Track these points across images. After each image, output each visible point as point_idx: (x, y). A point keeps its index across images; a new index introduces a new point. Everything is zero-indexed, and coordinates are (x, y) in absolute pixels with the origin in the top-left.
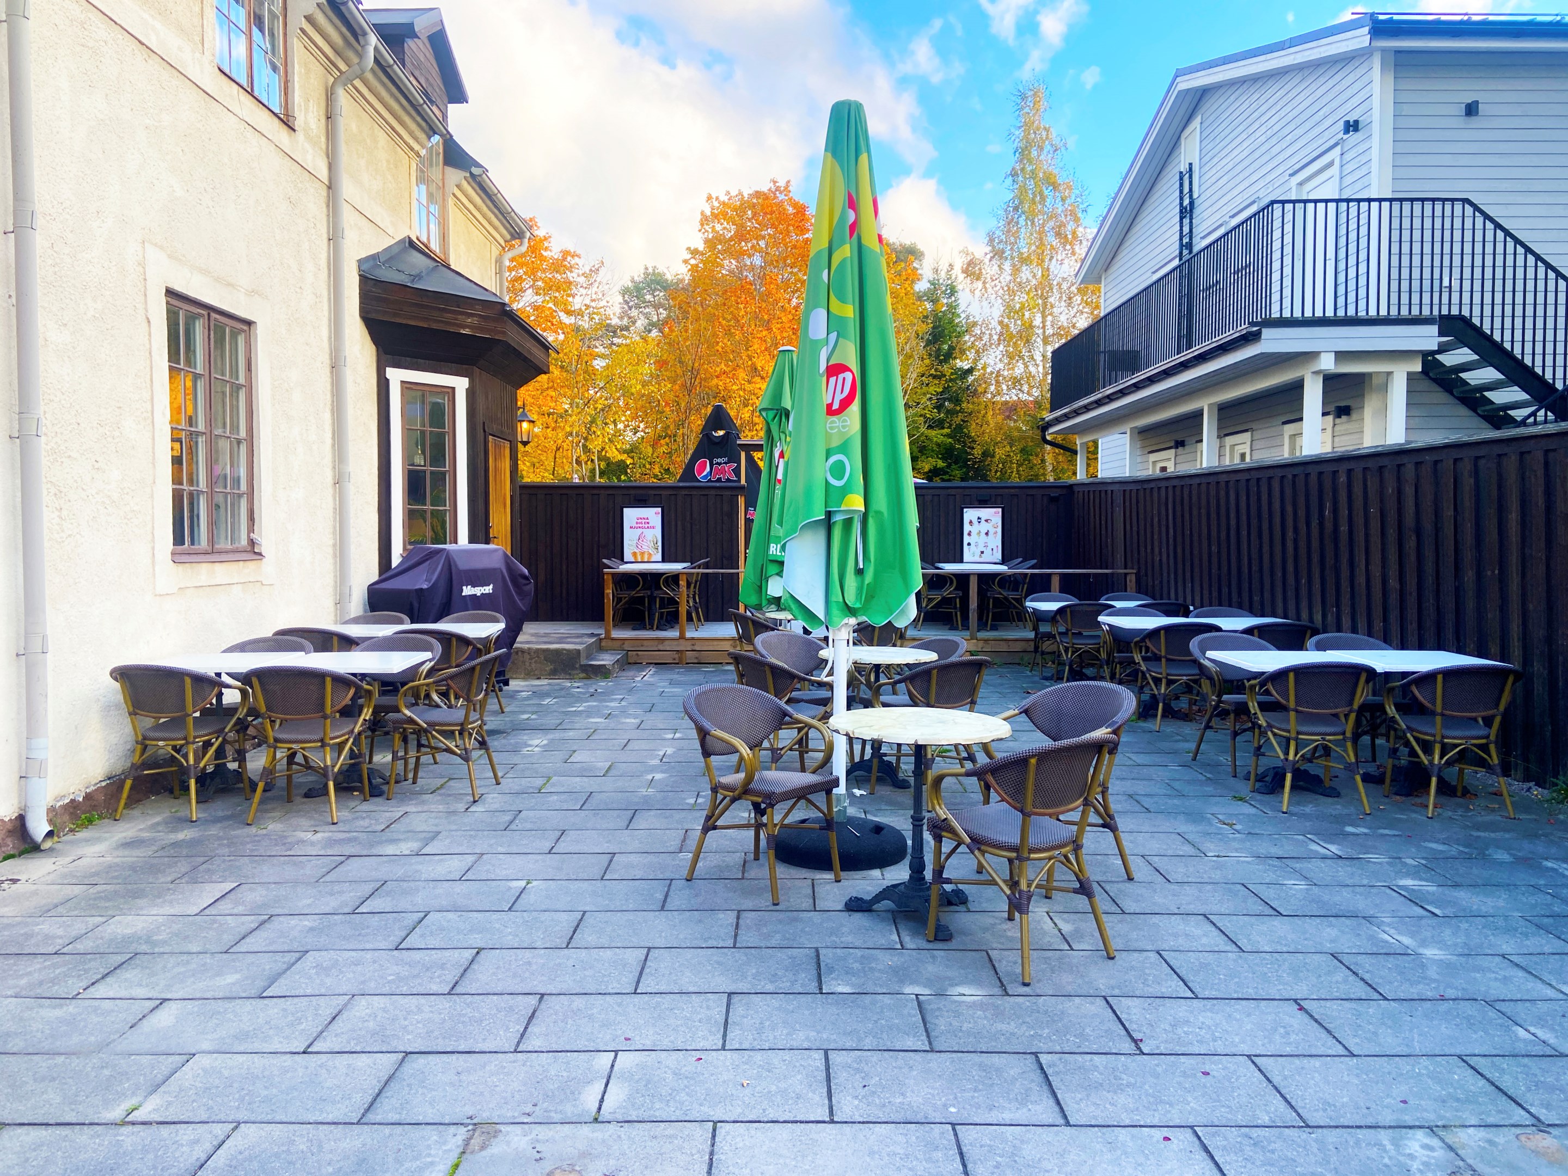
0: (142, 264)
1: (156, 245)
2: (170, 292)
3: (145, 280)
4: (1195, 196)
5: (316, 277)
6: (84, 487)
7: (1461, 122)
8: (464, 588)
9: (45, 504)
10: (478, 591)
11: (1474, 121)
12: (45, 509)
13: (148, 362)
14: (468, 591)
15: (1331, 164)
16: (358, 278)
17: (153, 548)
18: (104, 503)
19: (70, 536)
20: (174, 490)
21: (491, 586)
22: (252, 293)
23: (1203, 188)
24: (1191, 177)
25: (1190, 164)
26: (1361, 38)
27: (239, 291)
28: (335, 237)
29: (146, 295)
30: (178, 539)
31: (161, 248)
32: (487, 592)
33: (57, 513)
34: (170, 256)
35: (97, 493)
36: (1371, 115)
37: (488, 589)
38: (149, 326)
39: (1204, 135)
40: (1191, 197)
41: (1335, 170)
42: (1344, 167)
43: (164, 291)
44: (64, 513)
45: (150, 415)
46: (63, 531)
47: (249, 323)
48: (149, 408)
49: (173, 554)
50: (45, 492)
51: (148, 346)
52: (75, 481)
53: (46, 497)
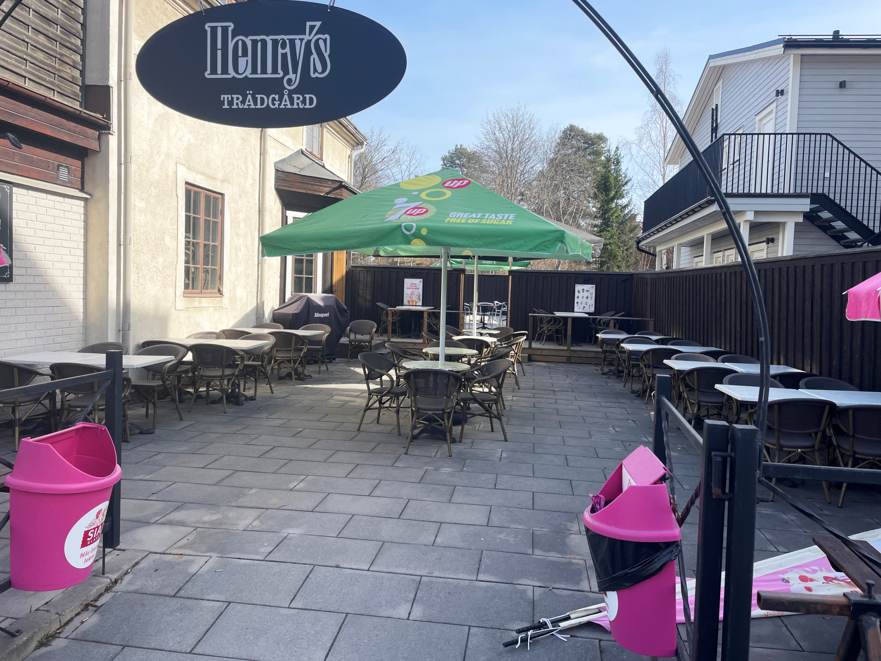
0: (176, 173)
1: (182, 164)
2: (187, 183)
3: (177, 179)
4: (718, 122)
5: (253, 171)
6: (148, 265)
7: (838, 91)
8: (315, 314)
9: (132, 271)
10: (322, 315)
11: (844, 91)
12: (132, 273)
13: (176, 213)
14: (317, 315)
15: (771, 112)
16: (274, 170)
17: (175, 290)
18: (156, 271)
19: (142, 284)
20: (185, 267)
21: (328, 314)
22: (223, 181)
23: (722, 118)
24: (717, 112)
25: (717, 105)
26: (779, 49)
27: (217, 181)
28: (263, 153)
29: (176, 186)
30: (187, 286)
31: (184, 165)
32: (326, 316)
33: (137, 275)
34: (187, 168)
35: (153, 267)
36: (788, 88)
37: (327, 315)
38: (178, 198)
39: (724, 89)
40: (716, 122)
41: (773, 115)
42: (777, 114)
43: (184, 183)
44: (140, 275)
45: (176, 235)
46: (139, 282)
47: (222, 194)
48: (176, 232)
49: (184, 293)
50: (132, 267)
51: (177, 206)
52: (145, 262)
53: (132, 268)
